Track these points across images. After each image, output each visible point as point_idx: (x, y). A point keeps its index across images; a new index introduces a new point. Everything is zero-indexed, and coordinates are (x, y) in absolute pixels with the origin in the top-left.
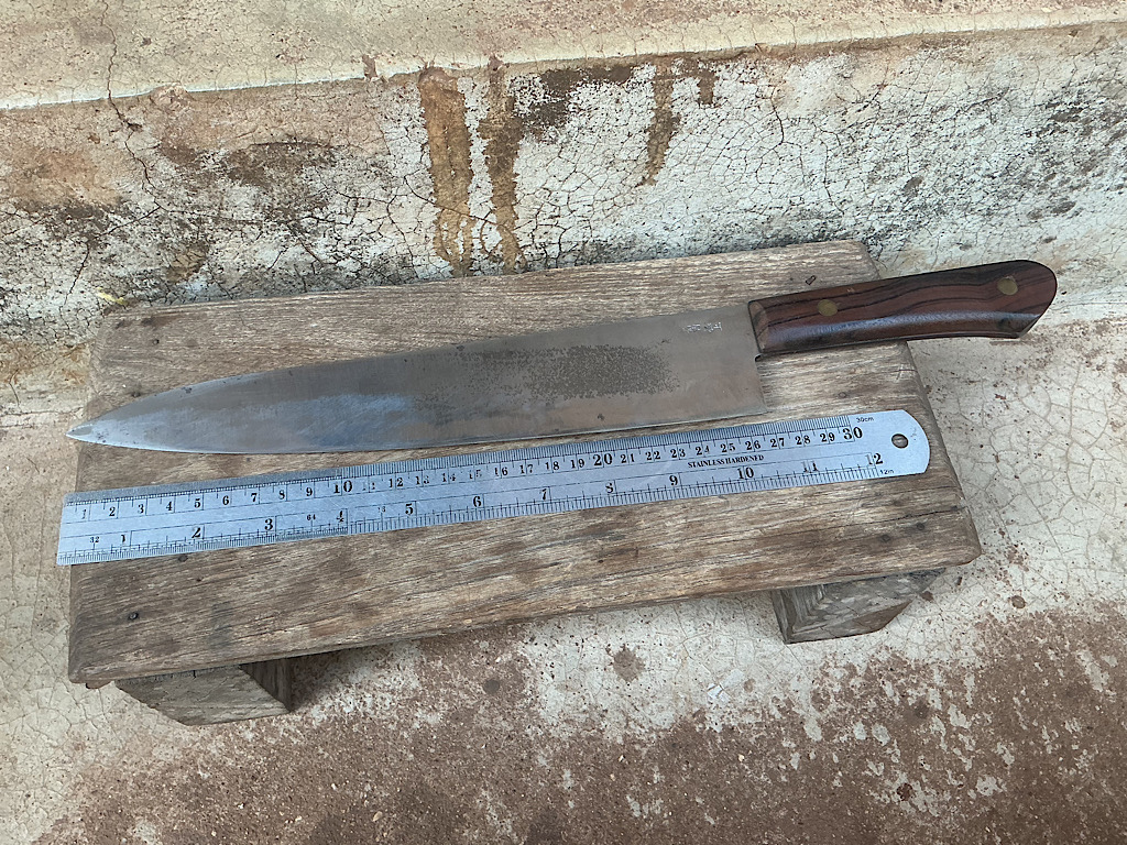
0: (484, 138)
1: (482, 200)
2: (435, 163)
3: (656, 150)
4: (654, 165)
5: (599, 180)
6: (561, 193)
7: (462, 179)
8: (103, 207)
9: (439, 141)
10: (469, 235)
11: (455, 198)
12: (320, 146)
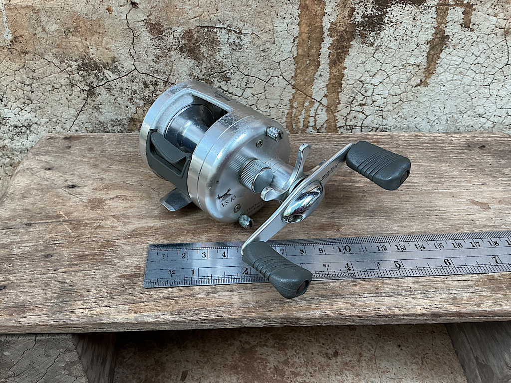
0: (331, 37)
1: (321, 85)
2: (299, 54)
3: (432, 58)
4: (429, 71)
5: (394, 78)
6: (370, 86)
7: (313, 67)
8: (103, 64)
9: (305, 36)
10: (308, 114)
11: (306, 83)
12: (236, 32)
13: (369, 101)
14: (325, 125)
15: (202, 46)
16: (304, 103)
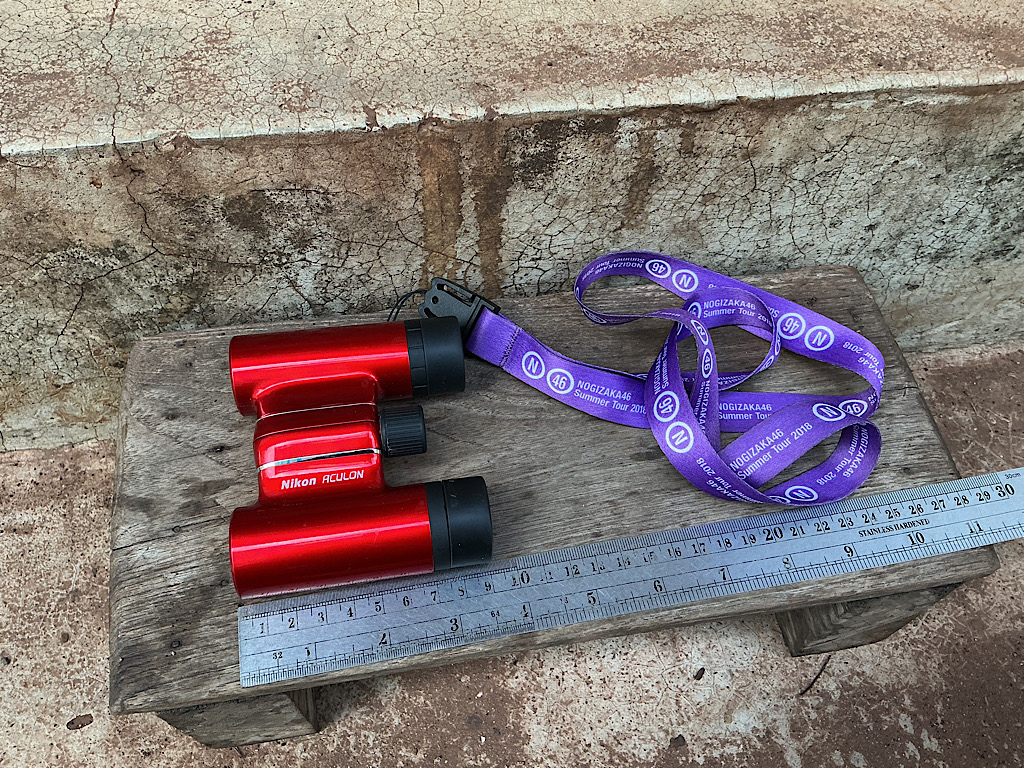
0: (476, 185)
1: (469, 243)
2: (428, 209)
3: (637, 196)
4: (634, 211)
5: (581, 224)
6: (543, 238)
7: (452, 224)
8: (100, 250)
9: (433, 188)
11: (443, 242)
12: (318, 193)
13: (546, 254)
14: (482, 287)
15: (264, 214)
16: (445, 266)
